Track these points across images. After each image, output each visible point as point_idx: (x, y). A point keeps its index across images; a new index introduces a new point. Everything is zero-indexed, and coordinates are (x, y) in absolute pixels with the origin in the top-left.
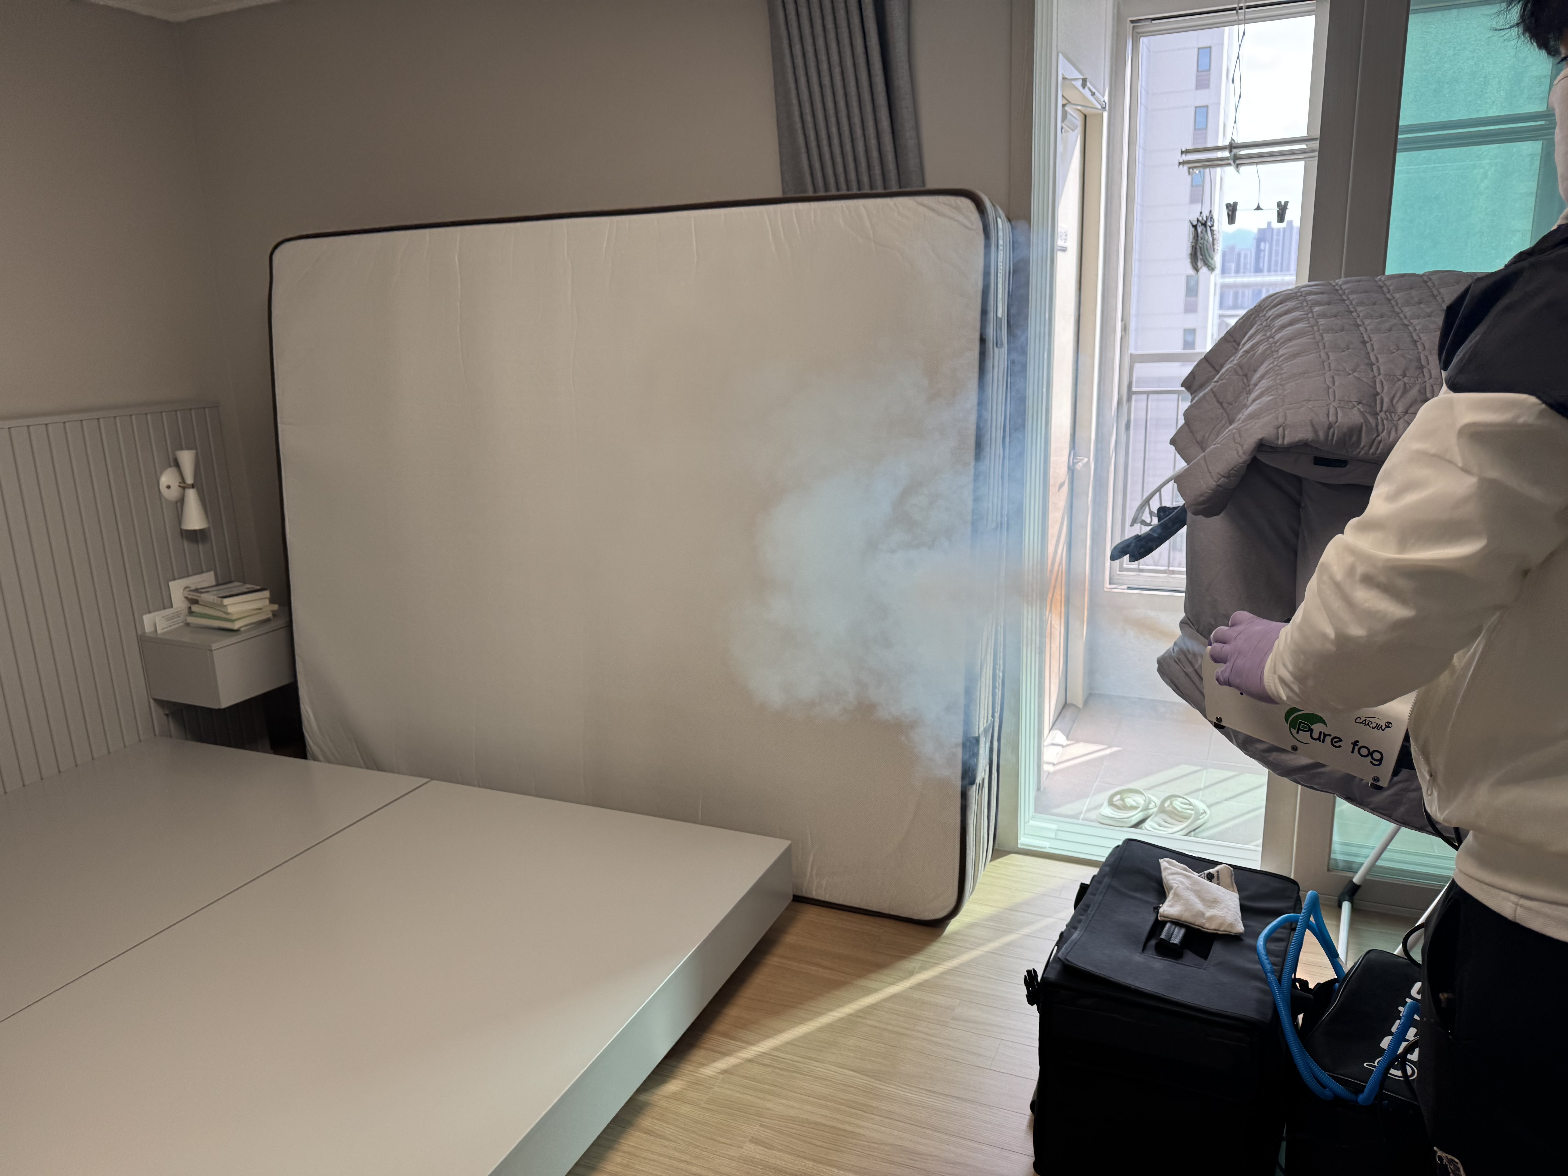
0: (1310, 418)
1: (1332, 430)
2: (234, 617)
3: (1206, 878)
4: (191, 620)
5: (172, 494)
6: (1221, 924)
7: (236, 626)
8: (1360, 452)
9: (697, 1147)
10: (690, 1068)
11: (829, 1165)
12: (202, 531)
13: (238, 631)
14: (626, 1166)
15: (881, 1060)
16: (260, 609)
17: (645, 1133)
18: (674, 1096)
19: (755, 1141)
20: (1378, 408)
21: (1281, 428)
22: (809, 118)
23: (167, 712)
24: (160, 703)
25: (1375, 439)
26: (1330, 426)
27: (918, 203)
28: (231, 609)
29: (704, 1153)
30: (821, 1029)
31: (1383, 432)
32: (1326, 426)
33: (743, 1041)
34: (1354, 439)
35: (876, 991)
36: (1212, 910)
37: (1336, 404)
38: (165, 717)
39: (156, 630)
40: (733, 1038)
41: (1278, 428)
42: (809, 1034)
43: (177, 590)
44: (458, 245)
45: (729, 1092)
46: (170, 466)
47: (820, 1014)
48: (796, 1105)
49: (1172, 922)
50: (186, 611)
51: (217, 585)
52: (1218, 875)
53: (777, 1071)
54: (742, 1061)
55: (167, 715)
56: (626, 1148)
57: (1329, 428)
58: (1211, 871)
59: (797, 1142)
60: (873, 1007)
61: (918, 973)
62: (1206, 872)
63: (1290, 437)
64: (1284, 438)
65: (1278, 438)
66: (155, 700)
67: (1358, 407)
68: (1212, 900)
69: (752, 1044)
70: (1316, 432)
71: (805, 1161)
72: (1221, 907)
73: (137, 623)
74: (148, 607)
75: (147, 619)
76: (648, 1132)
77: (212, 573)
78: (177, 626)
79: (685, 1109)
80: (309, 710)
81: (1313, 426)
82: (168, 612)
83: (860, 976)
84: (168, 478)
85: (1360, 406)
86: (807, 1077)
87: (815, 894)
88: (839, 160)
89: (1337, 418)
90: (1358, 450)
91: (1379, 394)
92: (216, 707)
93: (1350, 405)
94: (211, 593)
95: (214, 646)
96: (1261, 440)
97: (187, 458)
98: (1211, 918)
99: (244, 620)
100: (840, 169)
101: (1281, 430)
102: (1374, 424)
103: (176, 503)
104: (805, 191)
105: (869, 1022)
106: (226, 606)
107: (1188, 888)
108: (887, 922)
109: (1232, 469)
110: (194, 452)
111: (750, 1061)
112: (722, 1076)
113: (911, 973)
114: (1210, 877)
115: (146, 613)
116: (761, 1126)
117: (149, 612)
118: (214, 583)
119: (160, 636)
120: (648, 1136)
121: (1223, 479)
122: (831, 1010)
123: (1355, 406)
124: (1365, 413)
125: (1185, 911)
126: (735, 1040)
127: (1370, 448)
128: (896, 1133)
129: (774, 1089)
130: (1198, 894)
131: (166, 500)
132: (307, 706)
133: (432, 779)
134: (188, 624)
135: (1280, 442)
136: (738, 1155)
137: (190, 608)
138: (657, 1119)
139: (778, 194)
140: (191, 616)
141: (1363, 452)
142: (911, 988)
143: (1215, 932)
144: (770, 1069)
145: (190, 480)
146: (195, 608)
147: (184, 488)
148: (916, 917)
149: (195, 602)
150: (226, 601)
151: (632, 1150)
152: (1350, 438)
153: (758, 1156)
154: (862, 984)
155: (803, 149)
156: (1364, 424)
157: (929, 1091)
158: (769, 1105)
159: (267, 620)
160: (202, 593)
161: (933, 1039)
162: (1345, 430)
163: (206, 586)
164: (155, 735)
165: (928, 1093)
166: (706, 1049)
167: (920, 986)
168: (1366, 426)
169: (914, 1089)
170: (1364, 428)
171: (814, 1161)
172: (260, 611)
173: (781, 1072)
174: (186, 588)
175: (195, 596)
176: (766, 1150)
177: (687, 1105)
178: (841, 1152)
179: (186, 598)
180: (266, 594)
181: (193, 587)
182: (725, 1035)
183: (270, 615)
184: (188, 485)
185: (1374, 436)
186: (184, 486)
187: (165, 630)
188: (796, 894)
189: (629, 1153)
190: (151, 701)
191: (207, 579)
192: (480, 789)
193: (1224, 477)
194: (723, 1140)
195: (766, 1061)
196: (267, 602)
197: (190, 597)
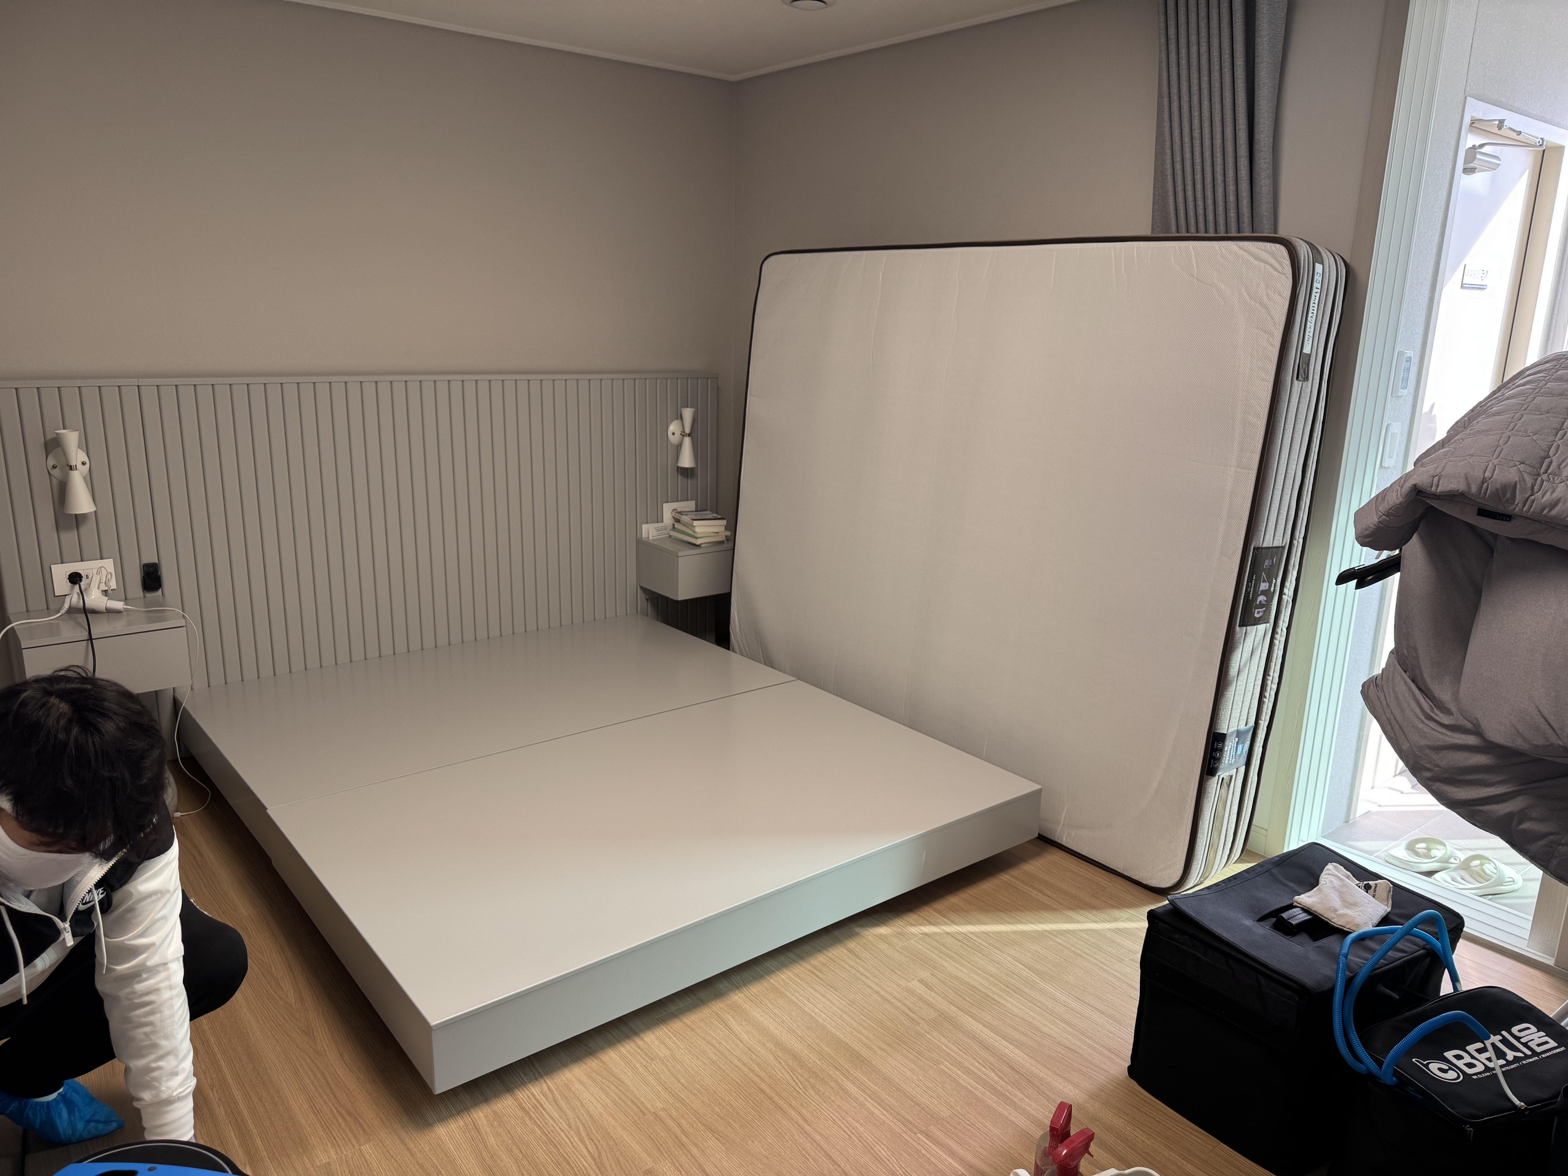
0: (1465, 472)
1: (1485, 484)
2: (699, 536)
3: (1363, 888)
4: (673, 533)
5: (674, 439)
6: (1348, 923)
7: (698, 542)
8: (1515, 508)
9: (878, 970)
10: (901, 923)
11: (967, 1014)
12: (692, 469)
13: (699, 546)
14: (825, 965)
15: (1050, 966)
16: (718, 533)
17: (847, 950)
18: (881, 937)
19: (921, 981)
20: (1542, 470)
21: (1437, 477)
22: (1178, 166)
23: (647, 598)
24: (644, 590)
25: (1528, 498)
26: (1484, 481)
27: (1239, 247)
28: (697, 530)
29: (881, 975)
30: (1015, 932)
31: (1538, 492)
32: (1480, 480)
33: (949, 919)
34: (1508, 495)
35: (1078, 922)
36: (1347, 910)
37: (1496, 462)
38: (646, 602)
39: (649, 537)
40: (943, 916)
41: (1434, 477)
42: (1006, 932)
43: (668, 510)
44: (883, 265)
45: (920, 947)
46: (678, 419)
47: (1021, 923)
48: (965, 970)
49: (1303, 909)
50: (671, 527)
51: (696, 511)
52: (1376, 887)
53: (965, 946)
54: (941, 932)
55: (647, 600)
56: (829, 955)
57: (1483, 483)
58: (1371, 883)
59: (952, 992)
60: (1068, 931)
61: (1122, 921)
62: (1365, 882)
63: (1444, 486)
64: (1437, 486)
65: (1432, 486)
66: (641, 587)
67: (1519, 466)
68: (1352, 902)
69: (956, 924)
70: (1469, 485)
71: (951, 1005)
72: (1356, 910)
73: (637, 530)
74: (647, 519)
75: (645, 527)
76: (850, 951)
77: (693, 502)
78: (663, 536)
79: (883, 947)
80: (736, 614)
81: (1466, 479)
82: (660, 525)
83: (1070, 909)
84: (674, 427)
85: (1521, 467)
86: (985, 957)
87: (1065, 841)
88: (1200, 203)
89: (1493, 474)
90: (1514, 506)
91: (1550, 457)
92: (675, 599)
93: (1511, 464)
94: (688, 516)
95: (680, 554)
96: (1415, 485)
97: (688, 414)
98: (1342, 916)
99: (706, 538)
100: (1200, 211)
101: (1436, 479)
102: (1529, 485)
103: (678, 446)
104: (1168, 230)
105: (1057, 940)
106: (694, 527)
107: (1334, 888)
108: (1119, 880)
109: (1391, 509)
110: (693, 410)
111: (948, 933)
112: (921, 936)
113: (1116, 920)
114: (1367, 888)
115: (644, 524)
116: (932, 974)
117: (647, 523)
118: (694, 510)
119: (650, 541)
120: (849, 953)
121: (1384, 516)
122: (1031, 923)
123: (1516, 466)
124: (1523, 473)
125: (1319, 903)
126: (941, 915)
127: (1524, 506)
128: (1032, 1013)
129: (955, 956)
130: (1341, 895)
131: (671, 443)
132: (735, 611)
133: (799, 679)
134: (670, 536)
135: (1433, 489)
136: (904, 985)
137: (674, 525)
138: (860, 946)
139: (1147, 232)
140: (674, 531)
141: (1517, 509)
142: (1109, 929)
143: (1341, 927)
144: (959, 943)
145: (687, 431)
146: (677, 526)
147: (683, 436)
148: (1144, 882)
149: (678, 521)
150: (695, 523)
151: (833, 957)
152: (1504, 493)
153: (919, 991)
154: (1069, 914)
155: (1171, 193)
156: (1518, 483)
157: (1077, 998)
158: (945, 964)
159: (722, 542)
160: (683, 515)
161: (1105, 967)
162: (1498, 486)
163: (688, 510)
164: (637, 612)
165: (1075, 999)
166: (919, 916)
167: (1118, 931)
168: (1520, 485)
169: (1066, 993)
170: (1518, 487)
171: (958, 1008)
172: (718, 534)
173: (966, 947)
174: (674, 510)
175: (677, 516)
176: (926, 989)
177: (886, 945)
178: (982, 1010)
179: (673, 517)
180: (724, 522)
181: (679, 510)
182: (938, 911)
183: (724, 539)
184: (686, 434)
185: (1527, 496)
186: (683, 434)
187: (655, 538)
188: (1042, 833)
189: (830, 958)
190: (639, 587)
191: (690, 505)
192: (834, 696)
193: (1384, 515)
194: (899, 973)
195: (959, 938)
196: (723, 528)
197: (676, 517)
